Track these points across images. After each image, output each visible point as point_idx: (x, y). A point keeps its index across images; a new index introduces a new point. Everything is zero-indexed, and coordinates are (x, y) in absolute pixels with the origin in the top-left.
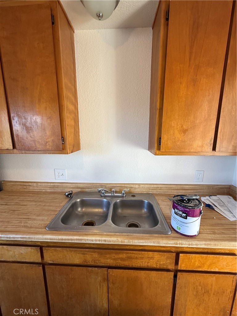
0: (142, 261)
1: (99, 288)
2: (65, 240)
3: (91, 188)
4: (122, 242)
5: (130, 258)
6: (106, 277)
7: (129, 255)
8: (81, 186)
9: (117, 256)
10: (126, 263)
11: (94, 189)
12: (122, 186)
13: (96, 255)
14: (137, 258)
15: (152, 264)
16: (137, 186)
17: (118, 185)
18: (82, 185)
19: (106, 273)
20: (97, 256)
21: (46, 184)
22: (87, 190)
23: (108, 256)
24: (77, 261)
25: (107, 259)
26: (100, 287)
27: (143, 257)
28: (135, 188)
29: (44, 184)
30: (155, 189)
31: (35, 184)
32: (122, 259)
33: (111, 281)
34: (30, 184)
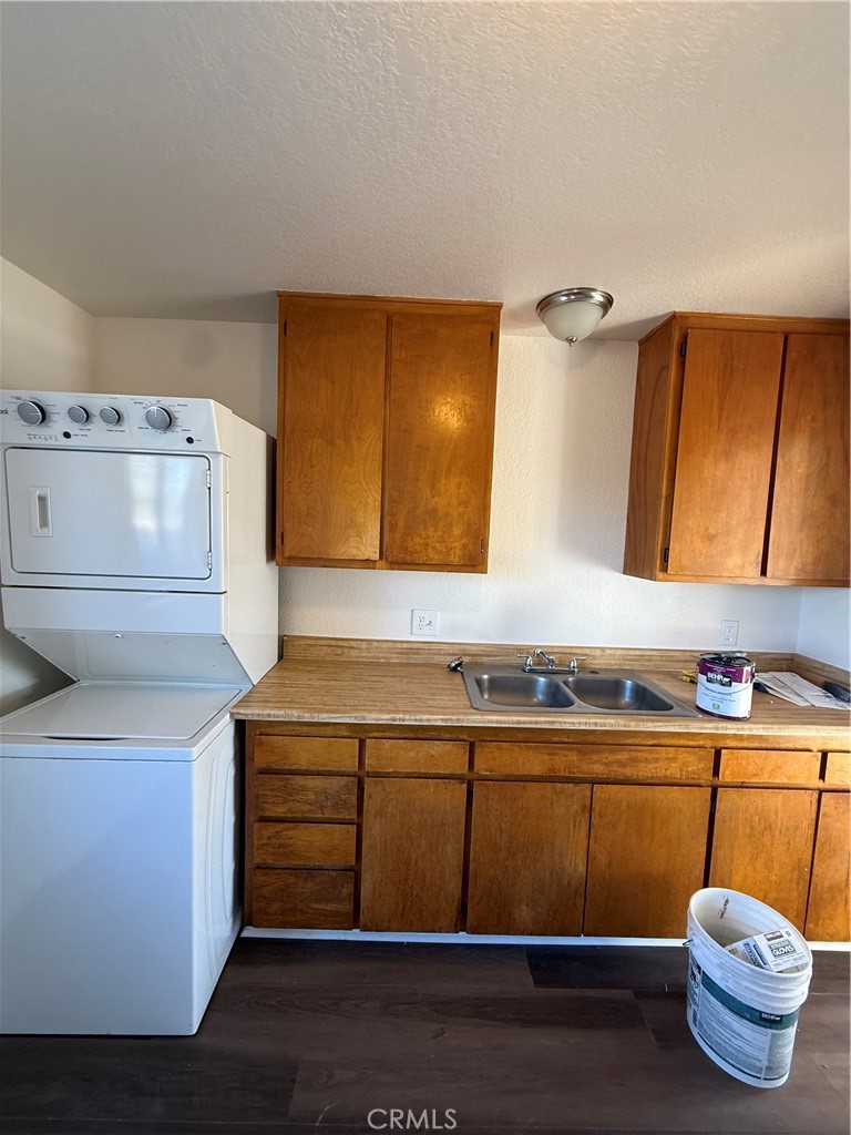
0: (656, 765)
1: (571, 827)
2: (525, 723)
3: (496, 656)
4: (625, 726)
5: (634, 761)
6: (588, 804)
7: (633, 754)
8: (474, 650)
9: (612, 758)
10: (628, 772)
11: (501, 658)
12: (567, 653)
13: (573, 757)
14: (647, 761)
15: (674, 771)
16: (598, 653)
17: (556, 650)
18: (475, 648)
19: (589, 793)
20: (575, 758)
21: (391, 645)
22: (485, 659)
23: (595, 757)
24: (537, 770)
25: (593, 763)
26: (575, 826)
27: (658, 759)
28: (594, 657)
29: (385, 645)
30: (637, 660)
31: (364, 645)
32: (622, 764)
33: (597, 810)
34: (353, 644)
